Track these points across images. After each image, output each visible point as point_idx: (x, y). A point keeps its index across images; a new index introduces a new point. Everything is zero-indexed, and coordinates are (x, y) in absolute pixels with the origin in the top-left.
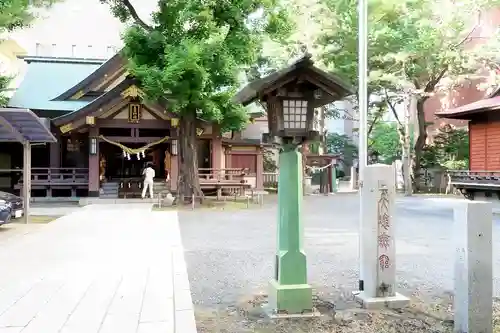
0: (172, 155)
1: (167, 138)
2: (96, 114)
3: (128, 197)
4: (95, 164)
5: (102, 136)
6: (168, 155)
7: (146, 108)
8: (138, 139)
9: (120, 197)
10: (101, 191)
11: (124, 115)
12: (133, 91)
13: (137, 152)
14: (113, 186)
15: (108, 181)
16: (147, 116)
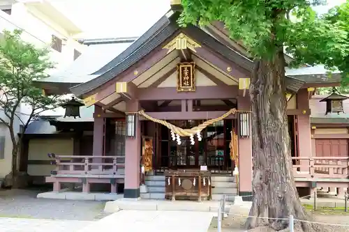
0: (241, 137)
1: (233, 111)
2: (128, 78)
3: (178, 198)
4: (132, 151)
5: (142, 112)
6: (234, 137)
7: (201, 70)
8: (192, 115)
9: (168, 198)
10: (143, 189)
11: (172, 82)
12: (181, 43)
13: (190, 133)
14: (159, 181)
15: (156, 174)
16: (202, 81)
